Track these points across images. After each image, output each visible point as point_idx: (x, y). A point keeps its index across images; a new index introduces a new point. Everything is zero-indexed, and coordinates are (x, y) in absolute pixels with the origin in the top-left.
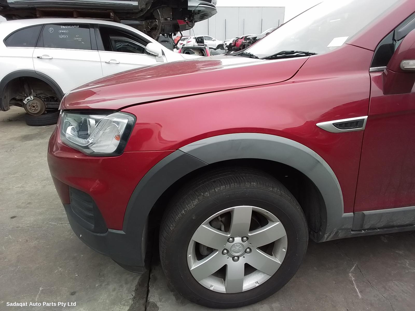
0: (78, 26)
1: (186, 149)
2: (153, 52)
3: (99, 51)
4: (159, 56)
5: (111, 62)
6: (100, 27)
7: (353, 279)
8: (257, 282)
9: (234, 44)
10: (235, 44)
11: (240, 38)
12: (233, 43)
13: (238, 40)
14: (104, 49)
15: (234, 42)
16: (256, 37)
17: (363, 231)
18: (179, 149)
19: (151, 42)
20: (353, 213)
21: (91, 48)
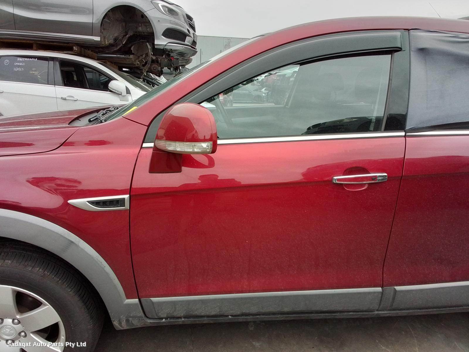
0: (36, 59)
2: (116, 90)
3: (55, 86)
4: (123, 95)
5: (67, 98)
6: (60, 61)
14: (62, 84)
17: (164, 320)
19: (117, 80)
20: (137, 299)
21: (48, 83)
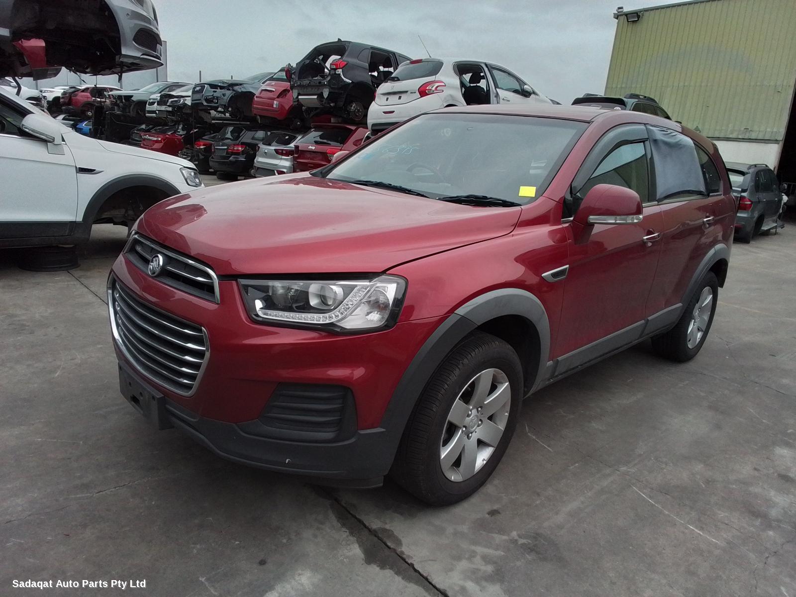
1: (461, 311)
2: (42, 134)
4: (55, 142)
7: (534, 437)
8: (484, 460)
9: (67, 101)
10: (70, 99)
11: (80, 89)
12: (62, 98)
13: (76, 93)
15: (67, 95)
16: (132, 96)
17: (552, 380)
18: (455, 312)
20: (552, 361)
